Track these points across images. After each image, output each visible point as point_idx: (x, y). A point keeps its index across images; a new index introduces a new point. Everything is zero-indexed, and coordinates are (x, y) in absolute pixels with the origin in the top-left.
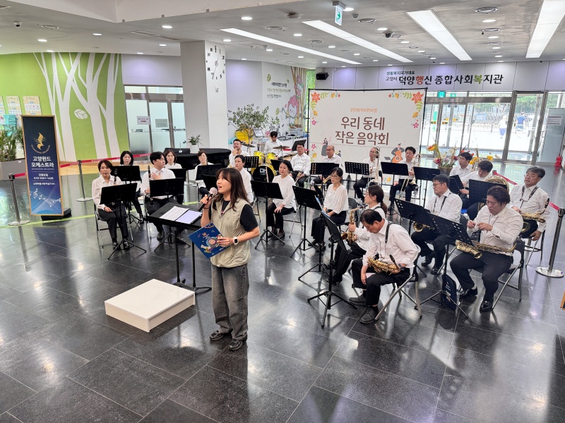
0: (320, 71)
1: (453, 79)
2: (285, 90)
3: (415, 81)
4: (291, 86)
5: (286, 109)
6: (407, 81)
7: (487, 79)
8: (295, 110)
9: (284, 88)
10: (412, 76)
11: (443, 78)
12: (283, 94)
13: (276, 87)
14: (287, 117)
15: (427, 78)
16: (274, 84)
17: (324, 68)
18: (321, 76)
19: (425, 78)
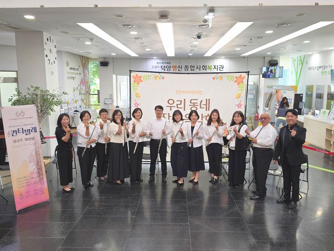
0: (102, 60)
1: (195, 68)
2: (77, 74)
3: (171, 69)
4: (81, 70)
5: (79, 88)
6: (166, 69)
7: (215, 68)
8: (84, 88)
9: (77, 72)
10: (169, 65)
11: (189, 67)
12: (77, 76)
13: (73, 71)
14: (80, 94)
15: (179, 67)
16: (71, 69)
17: (105, 58)
18: (104, 64)
19: (178, 66)
